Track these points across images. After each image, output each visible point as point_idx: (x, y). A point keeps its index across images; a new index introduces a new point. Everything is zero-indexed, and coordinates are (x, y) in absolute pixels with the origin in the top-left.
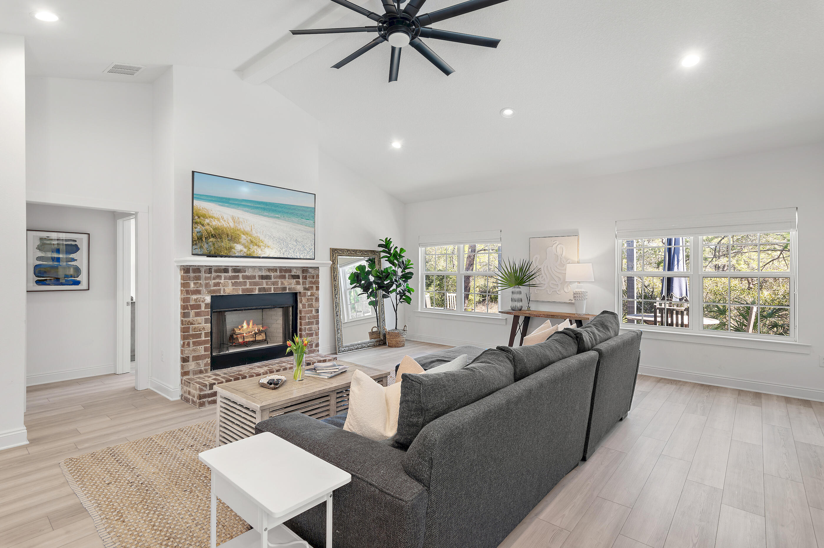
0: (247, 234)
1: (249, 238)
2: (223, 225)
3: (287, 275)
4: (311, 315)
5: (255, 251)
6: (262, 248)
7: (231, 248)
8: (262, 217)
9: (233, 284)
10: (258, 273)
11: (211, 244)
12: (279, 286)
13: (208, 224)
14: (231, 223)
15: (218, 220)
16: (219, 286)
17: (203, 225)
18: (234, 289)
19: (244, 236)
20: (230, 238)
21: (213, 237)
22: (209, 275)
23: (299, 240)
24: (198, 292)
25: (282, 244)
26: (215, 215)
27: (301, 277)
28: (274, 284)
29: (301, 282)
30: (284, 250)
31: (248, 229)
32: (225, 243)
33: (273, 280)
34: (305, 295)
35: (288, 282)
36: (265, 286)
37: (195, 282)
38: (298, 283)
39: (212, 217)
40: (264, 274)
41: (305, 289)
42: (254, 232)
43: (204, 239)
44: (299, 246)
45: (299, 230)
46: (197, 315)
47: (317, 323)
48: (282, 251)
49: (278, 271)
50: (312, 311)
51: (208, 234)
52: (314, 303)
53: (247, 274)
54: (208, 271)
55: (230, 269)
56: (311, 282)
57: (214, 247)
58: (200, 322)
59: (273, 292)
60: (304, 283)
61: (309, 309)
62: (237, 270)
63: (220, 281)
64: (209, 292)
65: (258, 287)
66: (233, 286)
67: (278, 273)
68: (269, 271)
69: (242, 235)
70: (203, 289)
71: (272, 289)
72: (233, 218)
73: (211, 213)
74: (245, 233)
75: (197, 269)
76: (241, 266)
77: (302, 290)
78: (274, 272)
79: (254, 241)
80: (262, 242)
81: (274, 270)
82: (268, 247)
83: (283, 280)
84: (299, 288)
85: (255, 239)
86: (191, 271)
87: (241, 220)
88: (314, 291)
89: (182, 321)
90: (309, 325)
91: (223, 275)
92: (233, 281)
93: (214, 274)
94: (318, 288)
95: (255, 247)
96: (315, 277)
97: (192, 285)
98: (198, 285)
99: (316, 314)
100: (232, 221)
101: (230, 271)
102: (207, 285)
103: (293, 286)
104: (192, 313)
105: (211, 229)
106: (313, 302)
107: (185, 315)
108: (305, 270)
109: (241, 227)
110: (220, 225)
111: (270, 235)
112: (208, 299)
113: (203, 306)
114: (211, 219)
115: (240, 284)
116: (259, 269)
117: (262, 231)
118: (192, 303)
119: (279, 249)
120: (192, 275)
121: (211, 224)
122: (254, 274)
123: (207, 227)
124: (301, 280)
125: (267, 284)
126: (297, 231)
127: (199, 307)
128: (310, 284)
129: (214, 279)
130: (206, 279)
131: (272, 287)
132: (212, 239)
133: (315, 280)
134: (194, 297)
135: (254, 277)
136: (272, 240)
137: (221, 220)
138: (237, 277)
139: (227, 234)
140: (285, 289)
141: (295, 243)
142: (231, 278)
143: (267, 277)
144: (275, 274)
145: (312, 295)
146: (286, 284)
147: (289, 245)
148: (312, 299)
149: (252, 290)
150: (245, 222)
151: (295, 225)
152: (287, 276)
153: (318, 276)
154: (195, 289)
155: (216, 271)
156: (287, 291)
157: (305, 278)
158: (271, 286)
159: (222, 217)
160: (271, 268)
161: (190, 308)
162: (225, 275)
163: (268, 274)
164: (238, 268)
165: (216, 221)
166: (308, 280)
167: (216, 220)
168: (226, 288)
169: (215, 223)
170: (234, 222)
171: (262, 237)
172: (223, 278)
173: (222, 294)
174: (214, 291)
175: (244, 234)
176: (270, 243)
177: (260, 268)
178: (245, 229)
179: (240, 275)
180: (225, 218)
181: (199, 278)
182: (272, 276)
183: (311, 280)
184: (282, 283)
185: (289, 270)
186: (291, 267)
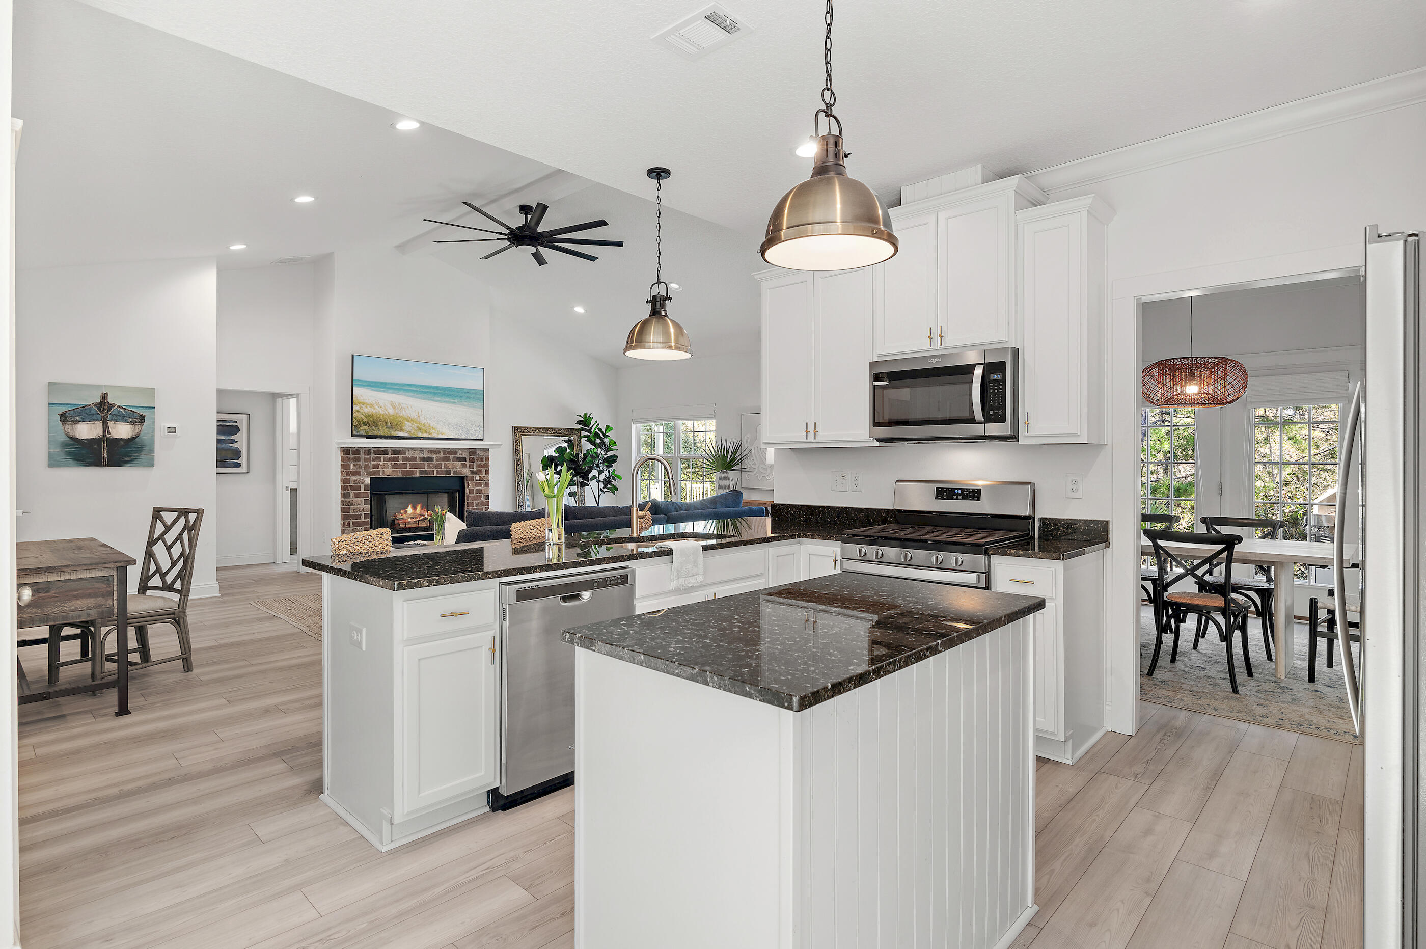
0: (413, 421)
2: (379, 412)
3: (451, 457)
4: (481, 502)
8: (432, 402)
9: (393, 466)
10: (419, 455)
12: (443, 468)
14: (390, 409)
15: (372, 406)
16: (379, 468)
18: (393, 471)
22: (368, 457)
24: (358, 473)
27: (467, 460)
28: (436, 466)
29: (468, 465)
31: (413, 415)
33: (435, 462)
34: (472, 479)
35: (453, 465)
36: (426, 468)
37: (354, 463)
38: (464, 466)
40: (424, 456)
41: (472, 472)
46: (357, 495)
49: (441, 453)
50: (480, 497)
52: (483, 488)
53: (407, 455)
54: (367, 452)
55: (390, 451)
56: (479, 466)
58: (359, 503)
59: (435, 475)
60: (471, 466)
61: (478, 495)
62: (396, 451)
63: (379, 463)
64: (369, 474)
65: (419, 469)
66: (392, 468)
67: (441, 455)
68: (431, 453)
69: (406, 422)
70: (363, 471)
71: (435, 472)
72: (392, 404)
75: (357, 451)
76: (400, 448)
77: (469, 474)
78: (436, 454)
81: (437, 451)
83: (447, 462)
84: (466, 472)
86: (351, 453)
88: (484, 475)
89: (342, 501)
91: (382, 456)
92: (393, 463)
93: (373, 456)
94: (488, 472)
96: (484, 460)
97: (352, 467)
98: (357, 467)
99: (486, 500)
100: (391, 407)
101: (389, 453)
102: (366, 467)
103: (460, 470)
104: (350, 493)
105: (363, 416)
106: (481, 487)
107: (345, 495)
108: (472, 452)
109: (403, 413)
110: (374, 411)
112: (368, 481)
113: (363, 487)
114: (362, 406)
115: (399, 466)
116: (420, 451)
118: (351, 483)
120: (351, 456)
122: (415, 456)
124: (467, 463)
125: (429, 467)
127: (359, 488)
128: (478, 468)
129: (373, 461)
130: (366, 460)
131: (435, 470)
133: (484, 462)
134: (354, 478)
135: (415, 459)
138: (397, 459)
139: (385, 421)
140: (449, 472)
142: (390, 460)
143: (430, 460)
144: (439, 456)
146: (451, 468)
148: (480, 485)
149: (413, 473)
150: (410, 407)
152: (451, 459)
153: (488, 459)
154: (354, 470)
155: (375, 453)
156: (452, 475)
157: (472, 460)
158: (432, 469)
159: (378, 404)
160: (433, 449)
161: (350, 489)
162: (384, 457)
163: (430, 456)
165: (370, 408)
166: (476, 463)
167: (368, 406)
168: (385, 470)
170: (394, 408)
172: (382, 460)
173: (381, 475)
174: (373, 473)
175: (408, 421)
177: (422, 450)
179: (400, 456)
180: (381, 404)
181: (358, 460)
182: (435, 458)
183: (480, 463)
184: (446, 466)
185: (453, 452)
186: (456, 448)
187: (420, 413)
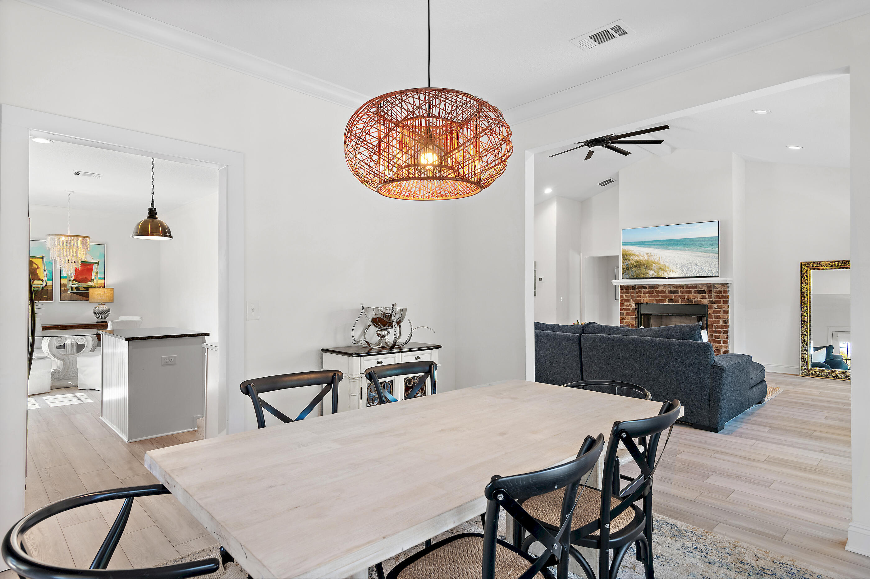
0: (657, 264)
1: (658, 266)
2: (641, 259)
3: (693, 290)
4: (718, 325)
5: (663, 274)
6: (667, 272)
7: (646, 273)
8: (668, 250)
9: (649, 297)
10: (668, 289)
11: (634, 271)
12: (686, 298)
13: (632, 259)
15: (638, 256)
16: (640, 298)
17: (629, 260)
18: (650, 300)
19: (655, 265)
20: (645, 267)
21: (635, 267)
22: (633, 290)
23: (699, 264)
24: (629, 301)
25: (684, 268)
26: (636, 254)
27: (706, 292)
28: (680, 297)
29: (707, 296)
30: (685, 272)
31: (657, 260)
32: (643, 270)
33: (680, 294)
34: (711, 307)
35: (693, 296)
36: (673, 298)
37: (626, 294)
38: (704, 297)
39: (634, 255)
40: (672, 290)
41: (711, 302)
42: (661, 261)
43: (630, 269)
44: (699, 269)
45: (699, 256)
46: (628, 314)
47: (726, 332)
48: (683, 274)
49: (685, 288)
50: (719, 321)
51: (632, 265)
52: (722, 314)
53: (659, 289)
54: (633, 288)
56: (717, 297)
57: (636, 273)
58: (629, 319)
59: (680, 303)
60: (710, 297)
61: (716, 319)
62: (652, 287)
63: (641, 295)
64: (635, 301)
65: (667, 299)
66: (649, 298)
67: (685, 289)
68: (677, 288)
70: (631, 299)
71: (680, 301)
72: (647, 254)
73: (633, 253)
74: (655, 263)
75: (628, 287)
76: (655, 285)
77: (708, 303)
78: (681, 288)
79: (662, 267)
80: (668, 268)
81: (681, 286)
82: (672, 271)
83: (689, 294)
84: (706, 301)
85: (662, 266)
87: (652, 254)
88: (722, 304)
89: (621, 317)
90: (716, 333)
92: (650, 295)
93: (637, 290)
94: (726, 302)
95: (663, 272)
96: (723, 292)
97: (625, 297)
98: (628, 296)
99: (724, 325)
100: (646, 256)
101: (647, 288)
102: (633, 297)
103: (699, 299)
104: (625, 312)
105: (634, 262)
106: (720, 313)
107: (622, 314)
108: (709, 286)
109: (652, 259)
110: (638, 259)
111: (674, 262)
112: (634, 305)
113: (631, 309)
115: (654, 296)
117: (667, 260)
118: (625, 307)
119: (681, 272)
120: (624, 290)
121: (634, 259)
122: (664, 290)
123: (632, 261)
124: (706, 295)
125: (675, 297)
126: (696, 258)
127: (628, 310)
128: (716, 298)
129: (637, 293)
130: (632, 293)
131: (680, 300)
132: (634, 269)
133: (722, 294)
134: (626, 304)
135: (665, 292)
136: (675, 266)
137: (640, 256)
138: (652, 292)
139: (644, 264)
140: (691, 301)
141: (695, 267)
142: (648, 292)
143: (675, 292)
144: (683, 289)
145: (719, 307)
146: (692, 298)
147: (690, 269)
148: (719, 312)
149: (663, 301)
150: (655, 255)
151: (694, 253)
152: (693, 292)
153: (726, 291)
154: (626, 299)
155: (638, 288)
156: (693, 303)
157: (710, 293)
158: (678, 299)
159: (641, 254)
160: (678, 285)
161: (623, 310)
162: (644, 291)
163: (676, 290)
164: (653, 286)
166: (714, 295)
167: (636, 256)
168: (644, 299)
169: (636, 258)
170: (648, 256)
171: (667, 265)
172: (643, 293)
173: (643, 302)
174: (637, 301)
176: (674, 268)
177: (669, 286)
178: (655, 260)
179: (654, 290)
181: (627, 292)
182: (680, 291)
183: (718, 295)
184: (688, 297)
185: (695, 286)
186: (697, 284)
187: (661, 258)
